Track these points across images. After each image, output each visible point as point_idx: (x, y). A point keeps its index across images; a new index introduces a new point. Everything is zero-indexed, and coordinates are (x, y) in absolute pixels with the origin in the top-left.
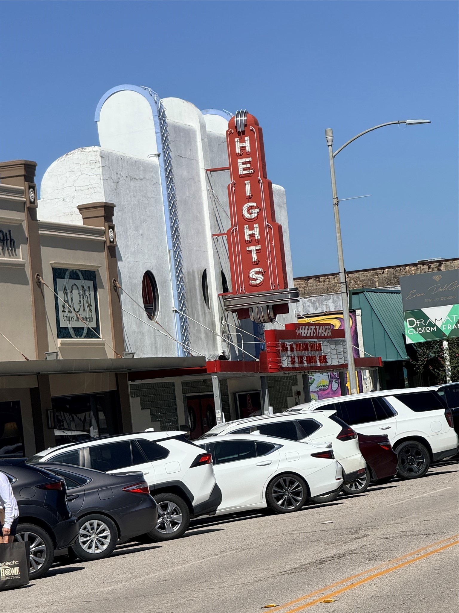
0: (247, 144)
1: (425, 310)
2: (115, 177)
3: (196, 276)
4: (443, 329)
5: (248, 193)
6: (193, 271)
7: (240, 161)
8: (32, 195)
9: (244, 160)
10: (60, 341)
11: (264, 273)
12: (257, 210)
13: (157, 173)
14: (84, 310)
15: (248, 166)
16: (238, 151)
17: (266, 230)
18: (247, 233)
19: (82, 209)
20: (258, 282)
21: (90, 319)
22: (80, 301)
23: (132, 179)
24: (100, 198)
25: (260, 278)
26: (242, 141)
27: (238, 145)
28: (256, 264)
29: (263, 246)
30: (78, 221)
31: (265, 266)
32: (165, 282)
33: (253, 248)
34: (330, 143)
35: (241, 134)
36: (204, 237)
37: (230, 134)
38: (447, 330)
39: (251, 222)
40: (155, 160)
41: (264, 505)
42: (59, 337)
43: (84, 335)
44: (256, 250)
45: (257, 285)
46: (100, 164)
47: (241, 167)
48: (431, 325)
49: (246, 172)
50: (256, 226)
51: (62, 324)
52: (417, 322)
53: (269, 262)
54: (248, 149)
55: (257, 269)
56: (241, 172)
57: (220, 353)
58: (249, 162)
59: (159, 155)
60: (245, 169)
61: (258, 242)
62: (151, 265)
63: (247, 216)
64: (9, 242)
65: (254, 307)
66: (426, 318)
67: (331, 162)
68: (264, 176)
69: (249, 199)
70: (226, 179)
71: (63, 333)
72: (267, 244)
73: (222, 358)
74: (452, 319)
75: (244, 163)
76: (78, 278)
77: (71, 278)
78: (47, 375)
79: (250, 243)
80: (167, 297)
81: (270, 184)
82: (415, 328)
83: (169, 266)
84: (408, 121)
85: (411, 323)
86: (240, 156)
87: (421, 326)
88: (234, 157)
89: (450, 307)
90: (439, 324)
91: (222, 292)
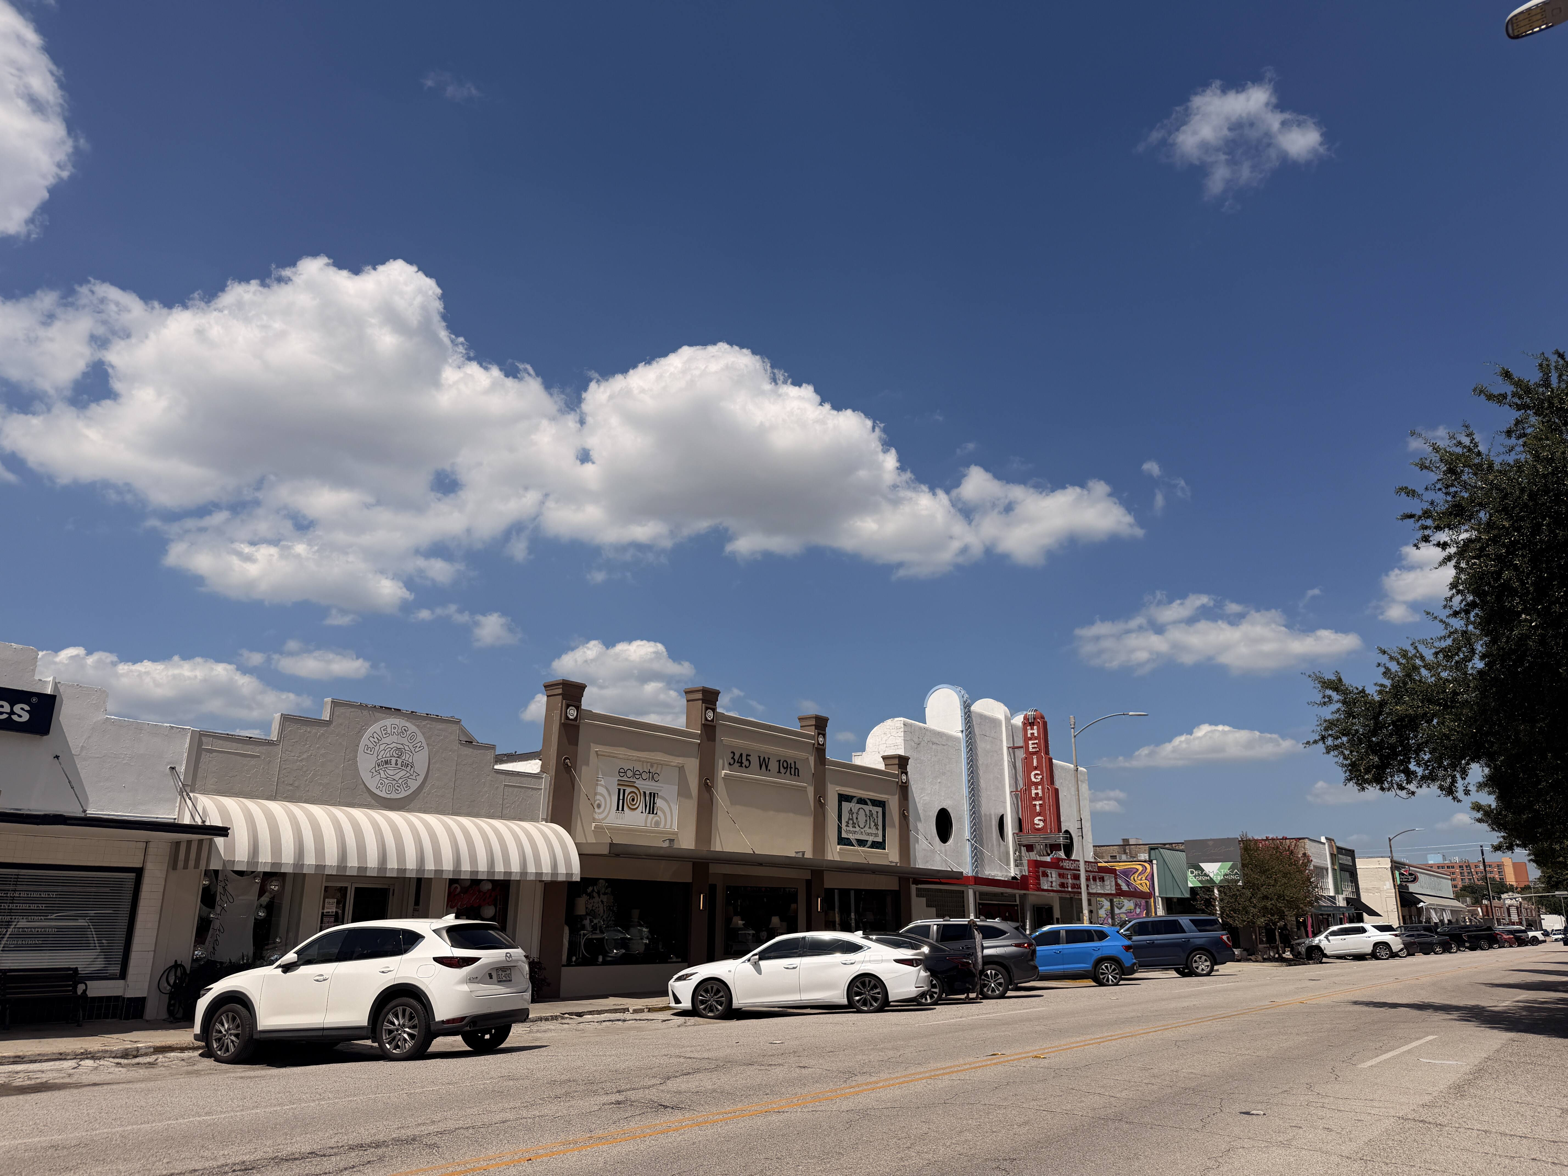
0: (1035, 731)
1: (1202, 865)
2: (916, 740)
3: (993, 818)
4: (1215, 879)
5: (1035, 764)
6: (990, 815)
7: (1030, 742)
8: (821, 739)
9: (1033, 742)
10: (839, 847)
11: (1044, 821)
12: (1041, 777)
13: (960, 743)
14: (870, 828)
15: (1036, 746)
16: (1029, 735)
17: (1046, 790)
18: (1034, 792)
19: (884, 758)
20: (1040, 827)
21: (876, 835)
22: (866, 821)
23: (933, 743)
24: (902, 752)
25: (1041, 824)
26: (1032, 729)
27: (1030, 732)
28: (1039, 814)
29: (1044, 801)
30: (881, 766)
31: (1045, 816)
32: (960, 819)
33: (1037, 803)
34: (1072, 726)
35: (1032, 725)
36: (1004, 792)
37: (1024, 724)
38: (1218, 879)
39: (1036, 784)
40: (960, 735)
41: (844, 1001)
42: (839, 844)
43: (868, 846)
44: (1040, 804)
45: (1039, 829)
46: (903, 730)
47: (1031, 746)
48: (1206, 875)
49: (1034, 750)
50: (1040, 787)
51: (844, 835)
52: (1196, 872)
53: (1048, 812)
54: (1036, 735)
55: (1039, 818)
56: (1031, 750)
57: (1013, 875)
58: (1036, 743)
59: (962, 731)
60: (1033, 748)
61: (1041, 799)
62: (947, 804)
63: (1034, 780)
64: (793, 770)
65: (1037, 844)
66: (1202, 870)
67: (1073, 740)
68: (1047, 752)
69: (1036, 768)
70: (1021, 754)
71: (842, 841)
72: (1047, 800)
73: (1014, 878)
74: (1221, 872)
75: (1033, 744)
76: (867, 804)
77: (858, 803)
78: (822, 871)
79: (1035, 799)
80: (962, 829)
81: (1050, 760)
82: (1195, 876)
83: (966, 807)
84: (1130, 713)
85: (1192, 873)
86: (1031, 739)
87: (1199, 875)
88: (1026, 739)
89: (1220, 864)
90: (1212, 875)
91: (1017, 832)
